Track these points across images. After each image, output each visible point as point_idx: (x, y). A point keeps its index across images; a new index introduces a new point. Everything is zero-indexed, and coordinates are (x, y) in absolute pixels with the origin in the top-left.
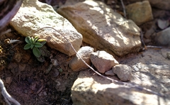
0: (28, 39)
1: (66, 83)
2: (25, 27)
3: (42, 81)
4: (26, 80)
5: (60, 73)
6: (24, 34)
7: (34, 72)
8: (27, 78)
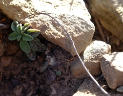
0: (16, 25)
1: (64, 92)
2: (13, 6)
3: (32, 83)
4: (10, 80)
5: (57, 76)
6: (10, 16)
7: (23, 69)
8: (12, 76)
